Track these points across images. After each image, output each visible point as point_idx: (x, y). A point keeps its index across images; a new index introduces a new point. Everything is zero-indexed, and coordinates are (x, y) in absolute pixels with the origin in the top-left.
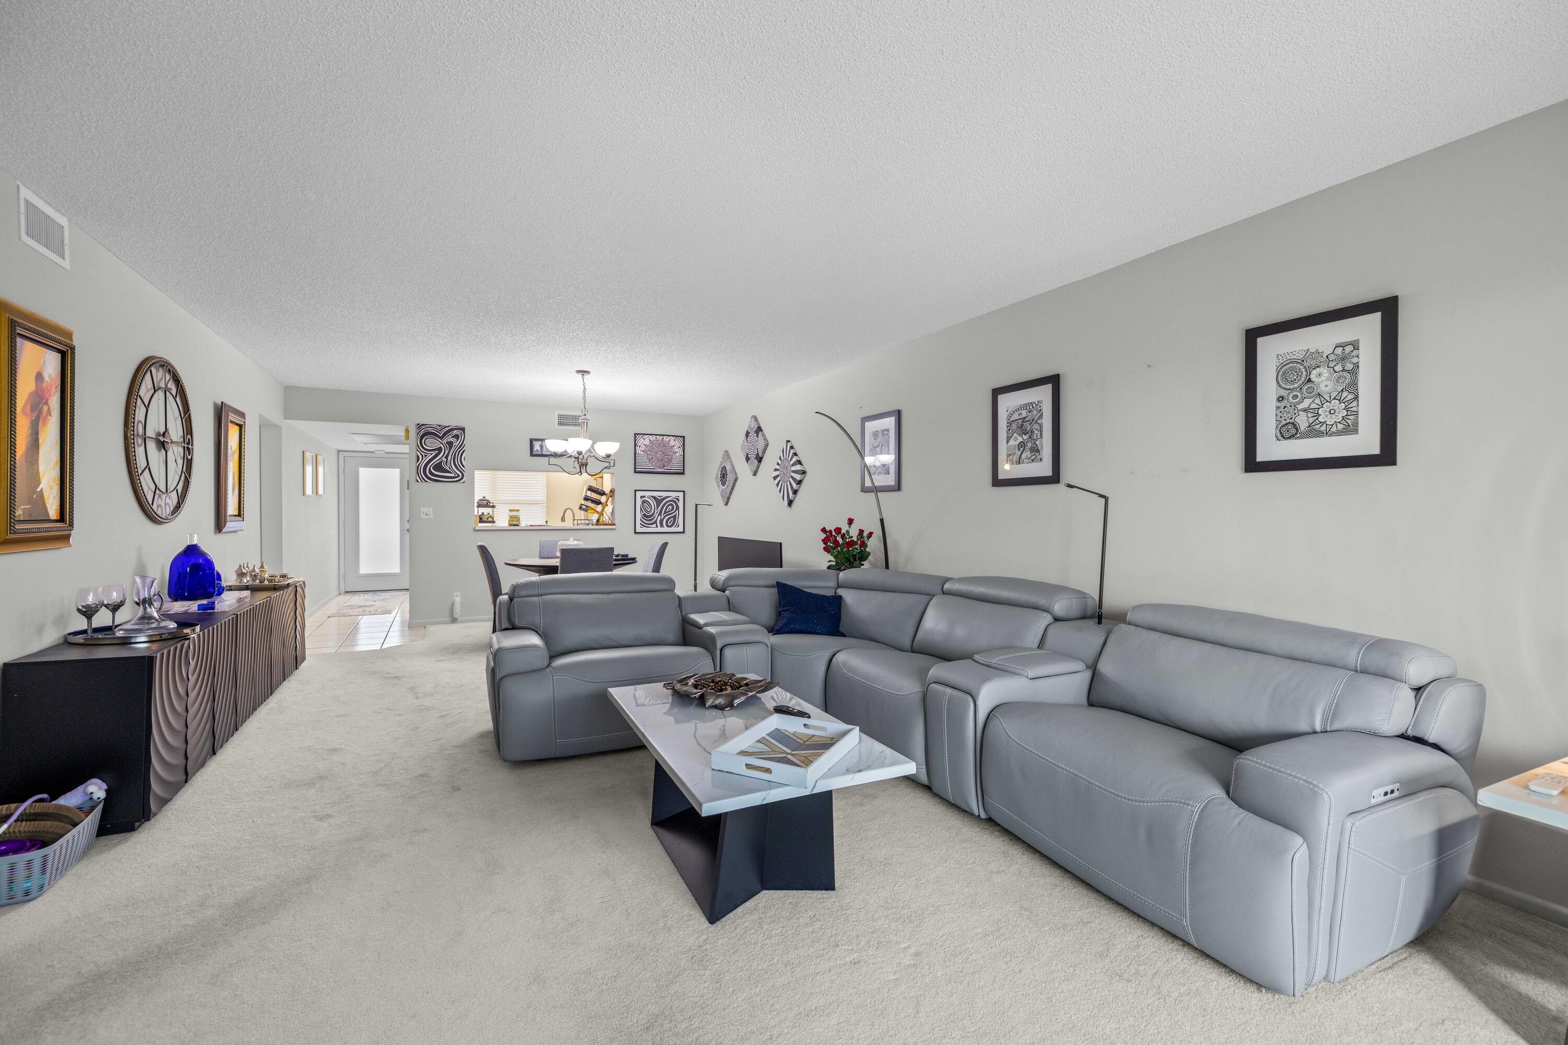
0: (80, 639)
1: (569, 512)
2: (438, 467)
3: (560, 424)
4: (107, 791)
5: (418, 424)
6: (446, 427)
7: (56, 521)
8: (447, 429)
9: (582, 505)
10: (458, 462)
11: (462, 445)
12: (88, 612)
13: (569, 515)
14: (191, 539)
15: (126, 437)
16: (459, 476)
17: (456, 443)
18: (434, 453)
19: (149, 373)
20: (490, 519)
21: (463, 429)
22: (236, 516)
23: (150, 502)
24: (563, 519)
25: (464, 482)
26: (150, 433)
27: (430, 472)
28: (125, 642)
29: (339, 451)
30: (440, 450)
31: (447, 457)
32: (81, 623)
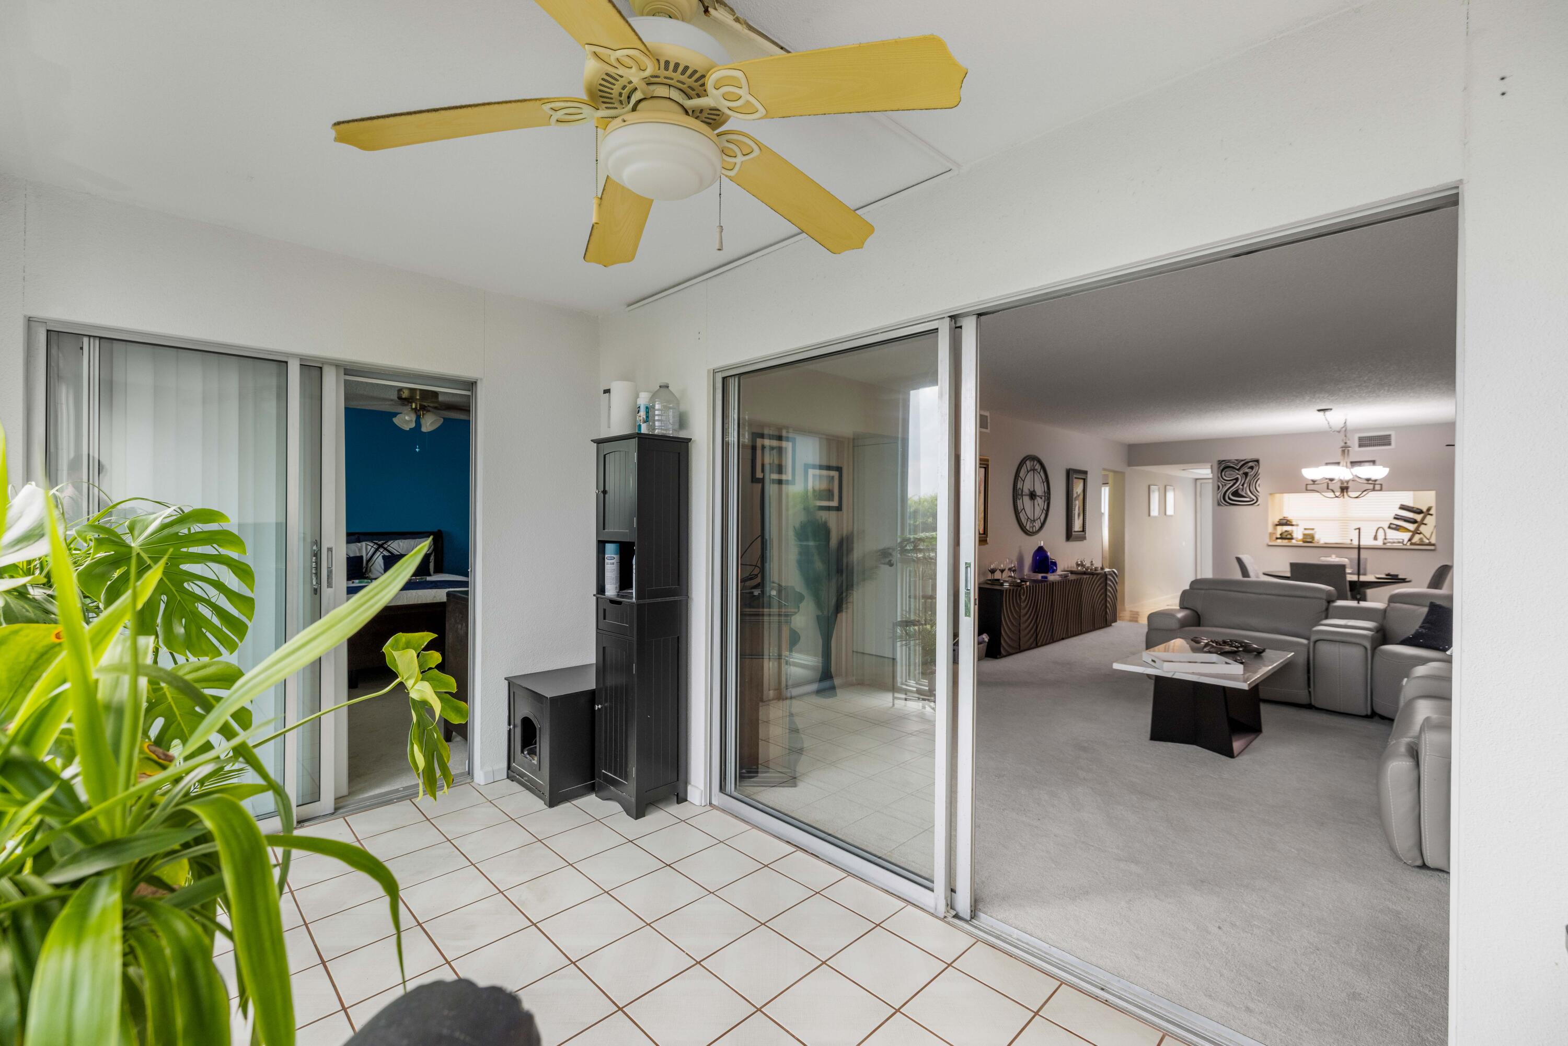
0: (989, 582)
1: (1381, 531)
2: (1236, 494)
3: (1360, 446)
4: (989, 640)
5: (1219, 461)
6: (1242, 461)
7: (982, 534)
8: (1243, 462)
9: (1391, 524)
10: (1253, 489)
11: (1256, 474)
12: (993, 571)
13: (1381, 535)
14: (1041, 544)
15: (1013, 496)
16: (1253, 500)
17: (1252, 473)
18: (1232, 483)
19: (1025, 465)
20: (1289, 536)
21: (1257, 461)
22: (1081, 531)
23: (1025, 525)
24: (1375, 538)
25: (1258, 505)
26: (1026, 491)
27: (1230, 499)
28: (1002, 585)
29: (1196, 479)
30: (1237, 479)
31: (1243, 485)
32: (990, 577)
